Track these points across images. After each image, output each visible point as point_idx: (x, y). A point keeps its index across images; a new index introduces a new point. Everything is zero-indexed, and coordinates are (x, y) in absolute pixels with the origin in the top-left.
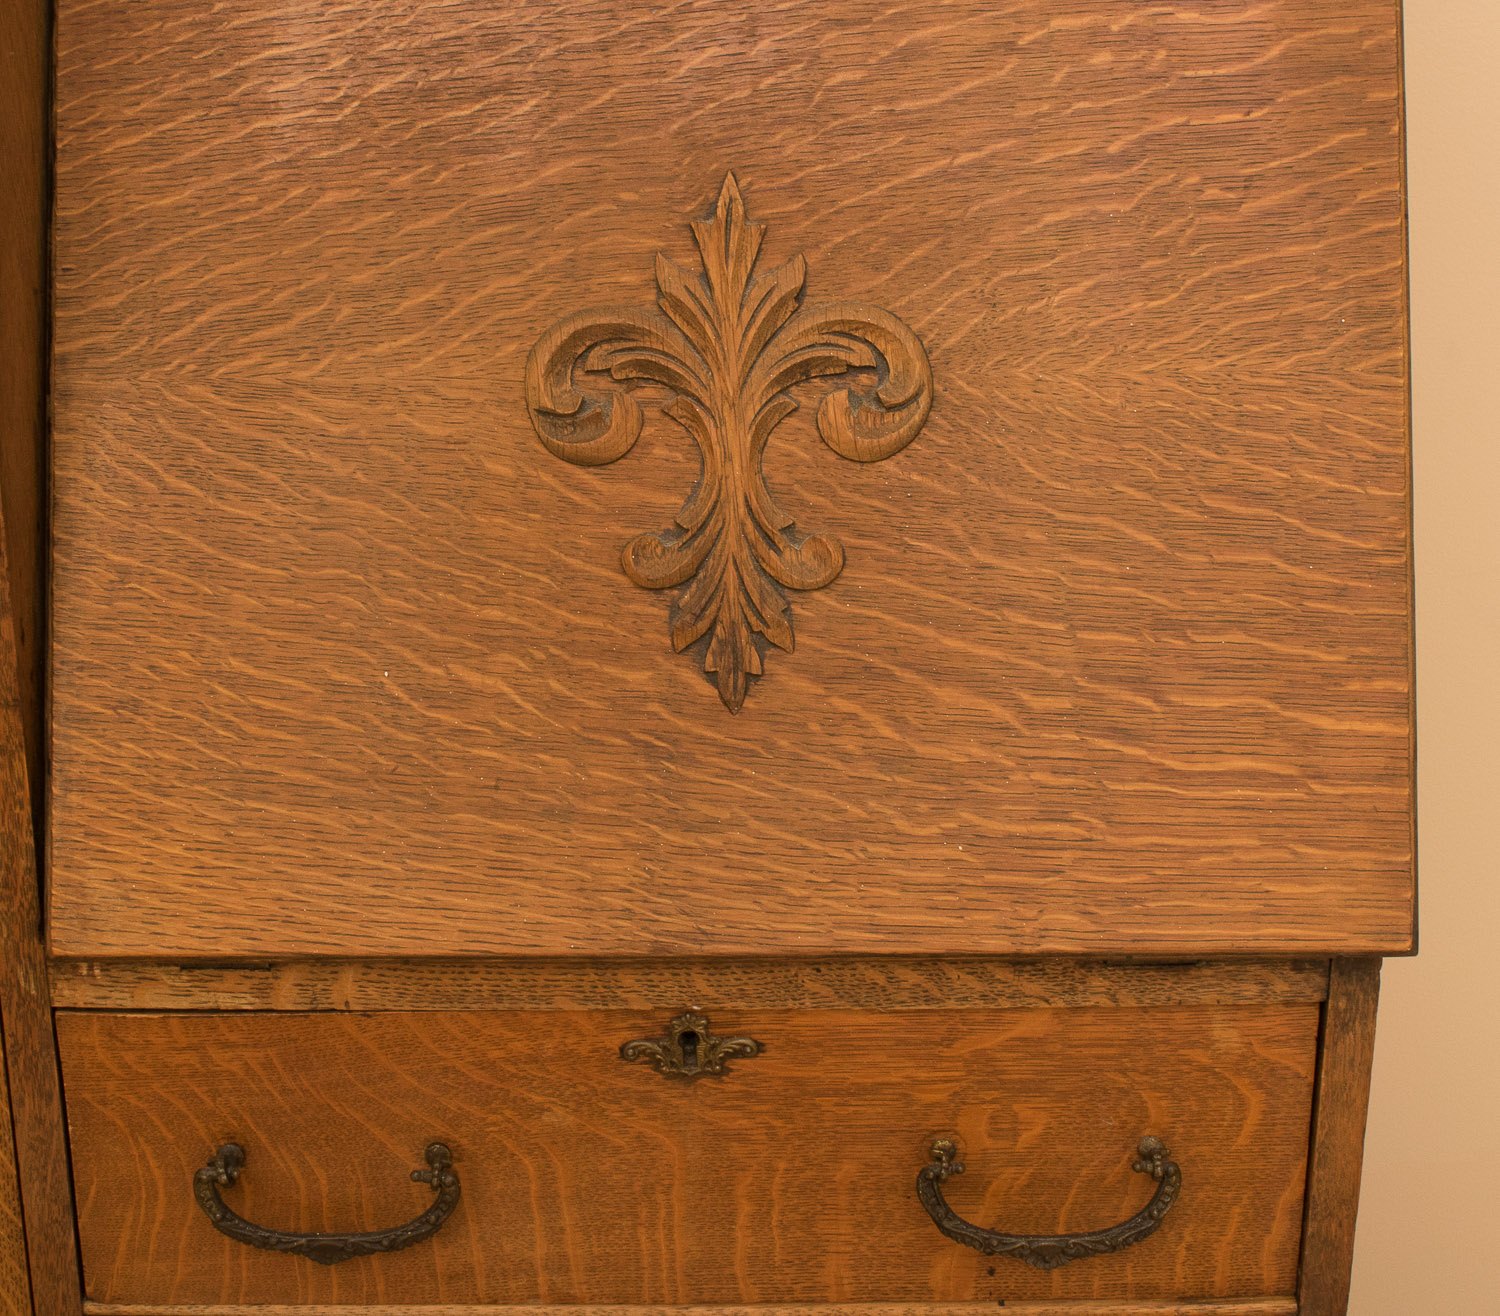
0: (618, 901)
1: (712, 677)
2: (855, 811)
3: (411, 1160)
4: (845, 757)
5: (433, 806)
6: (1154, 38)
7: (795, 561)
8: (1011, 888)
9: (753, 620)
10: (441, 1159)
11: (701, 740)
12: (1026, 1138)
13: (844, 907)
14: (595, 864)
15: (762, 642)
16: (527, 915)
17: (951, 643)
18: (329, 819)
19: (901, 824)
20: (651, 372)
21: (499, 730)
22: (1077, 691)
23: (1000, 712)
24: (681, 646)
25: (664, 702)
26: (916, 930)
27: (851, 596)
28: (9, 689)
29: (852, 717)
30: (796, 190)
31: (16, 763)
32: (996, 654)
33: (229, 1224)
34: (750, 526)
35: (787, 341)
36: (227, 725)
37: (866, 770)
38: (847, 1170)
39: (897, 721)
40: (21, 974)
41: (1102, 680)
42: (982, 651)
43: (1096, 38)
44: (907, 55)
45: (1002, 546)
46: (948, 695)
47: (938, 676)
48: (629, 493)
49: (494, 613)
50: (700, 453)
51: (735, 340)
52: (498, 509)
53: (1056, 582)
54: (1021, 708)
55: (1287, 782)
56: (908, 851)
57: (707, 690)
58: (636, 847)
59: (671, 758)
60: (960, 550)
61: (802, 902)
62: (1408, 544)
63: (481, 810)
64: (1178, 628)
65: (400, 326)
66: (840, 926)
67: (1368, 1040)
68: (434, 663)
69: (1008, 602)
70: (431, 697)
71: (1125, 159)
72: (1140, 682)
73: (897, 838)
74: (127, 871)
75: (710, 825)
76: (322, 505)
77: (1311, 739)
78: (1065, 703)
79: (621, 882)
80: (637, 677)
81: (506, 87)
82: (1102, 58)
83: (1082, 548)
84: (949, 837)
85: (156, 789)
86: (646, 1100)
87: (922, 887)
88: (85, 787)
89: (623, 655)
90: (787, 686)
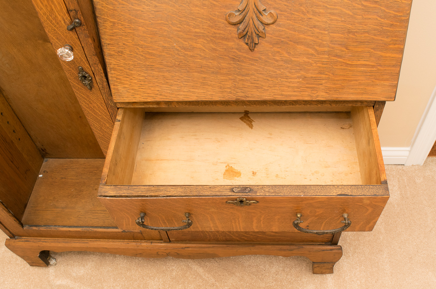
0: (229, 90)
1: (247, 44)
2: (278, 72)
4: (277, 61)
5: (189, 72)
7: (266, 18)
8: (311, 88)
9: (256, 31)
11: (245, 57)
13: (276, 91)
14: (223, 83)
16: (210, 93)
17: (302, 36)
18: (166, 74)
19: (288, 74)
21: (201, 56)
22: (329, 47)
23: (311, 51)
24: (240, 37)
25: (237, 49)
26: (290, 96)
27: (279, 26)
28: (94, 52)
29: (279, 52)
31: (99, 66)
32: (311, 38)
34: (255, 10)
36: (142, 56)
37: (281, 63)
39: (289, 53)
40: (110, 102)
41: (334, 44)
42: (309, 37)
46: (301, 48)
47: (298, 43)
49: (197, 30)
52: (197, 6)
53: (326, 22)
54: (316, 50)
55: (373, 66)
56: (290, 80)
57: (247, 47)
58: (232, 79)
59: (239, 61)
60: (304, 14)
61: (267, 90)
62: (409, 14)
63: (198, 72)
64: (353, 33)
66: (275, 95)
68: (185, 41)
69: (315, 27)
70: (185, 49)
72: (344, 45)
73: (287, 77)
74: (126, 86)
75: (247, 75)
76: (156, 6)
77: (380, 58)
78: (326, 49)
79: (229, 86)
80: (231, 44)
83: (333, 14)
84: (299, 77)
85: (129, 69)
87: (293, 87)
88: (114, 69)
89: (227, 39)
90: (263, 45)
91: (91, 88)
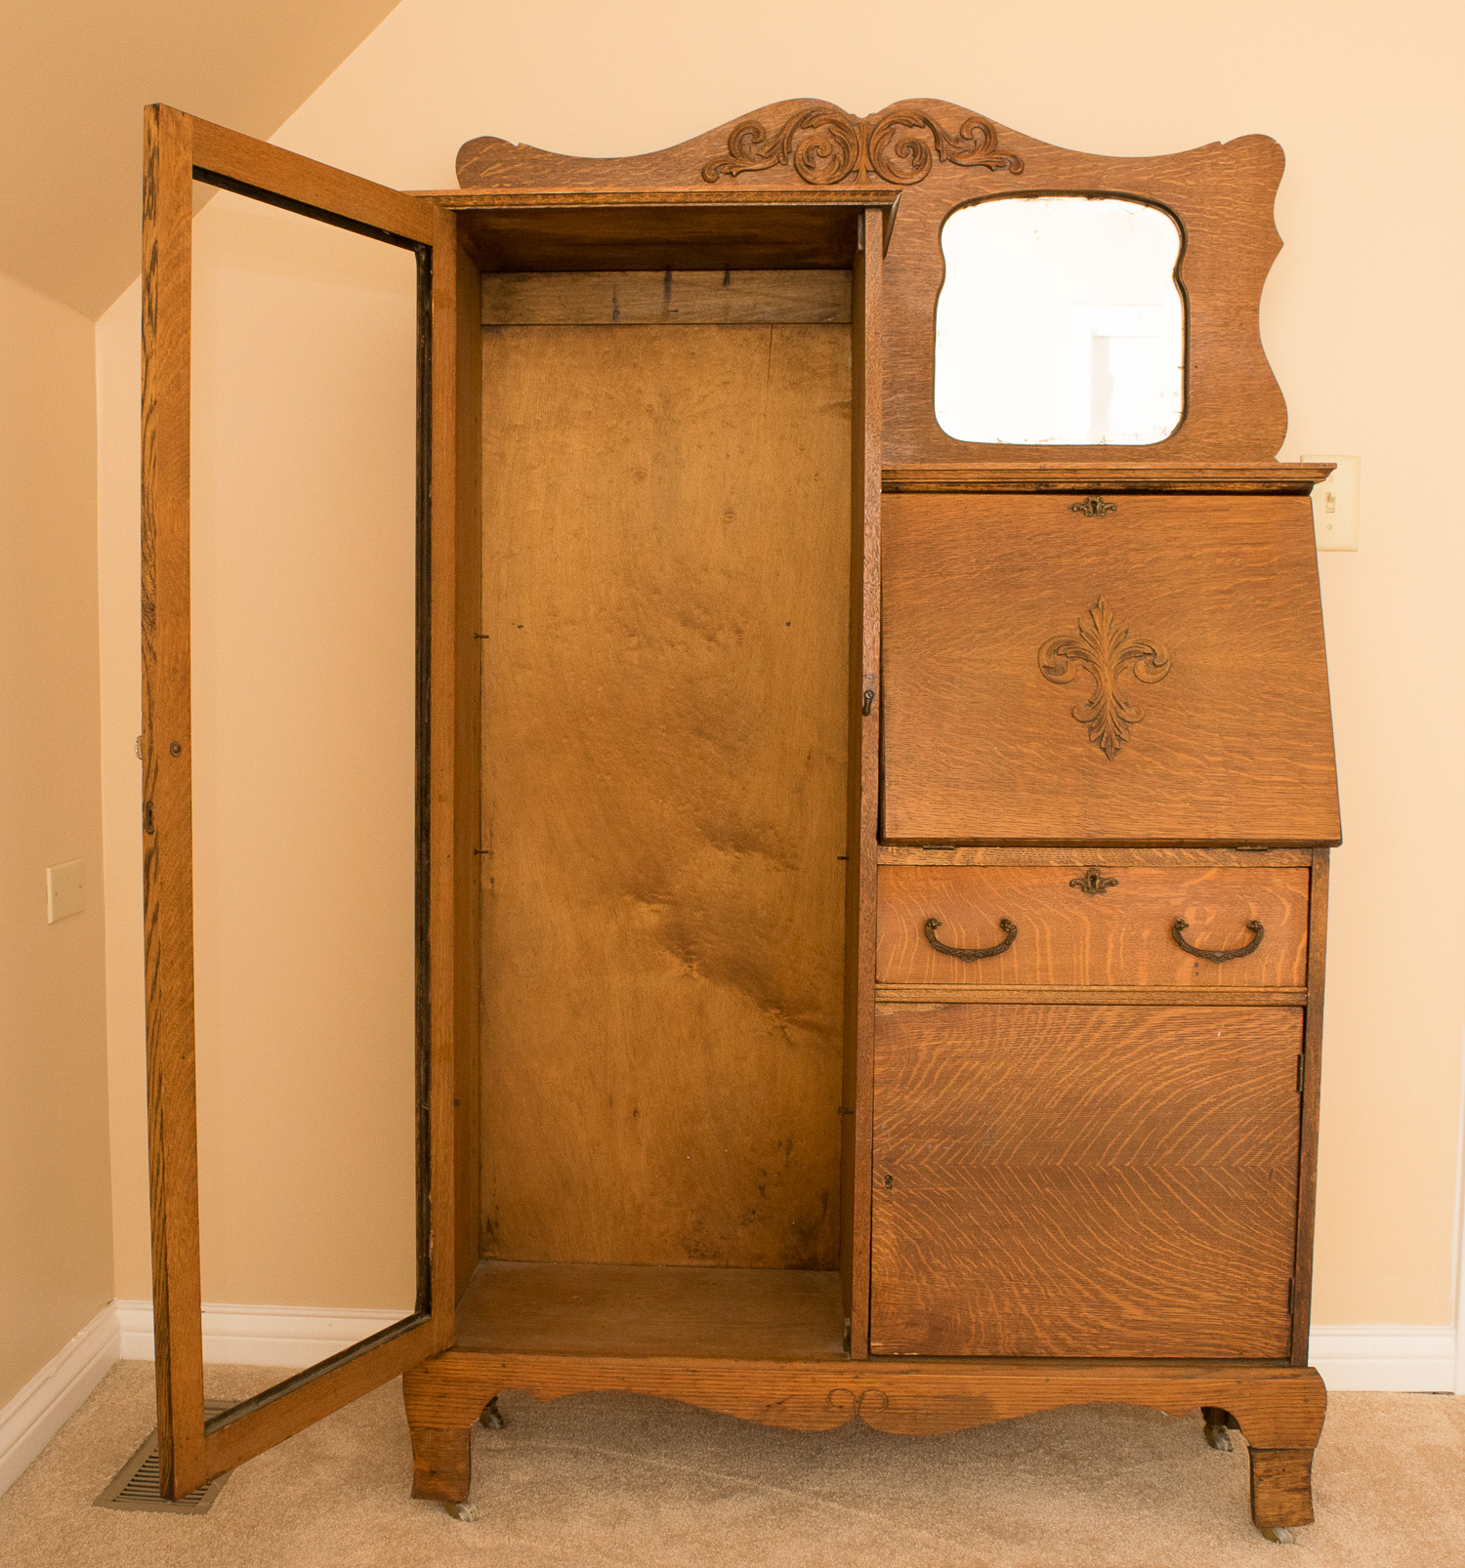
0: (1075, 820)
1: (1104, 750)
2: (1152, 792)
3: (994, 925)
4: (1148, 775)
5: (1013, 790)
6: (1236, 555)
7: (1128, 713)
8: (1206, 817)
9: (1117, 731)
10: (1004, 924)
11: (1100, 769)
12: (1209, 920)
13: (1150, 823)
14: (1067, 808)
15: (1120, 739)
16: (1045, 825)
17: (1182, 740)
18: (978, 793)
19: (1168, 797)
20: (1080, 655)
21: (1034, 766)
22: (1224, 755)
23: (1198, 761)
24: (1093, 739)
25: (1087, 757)
26: (1174, 830)
27: (1147, 725)
29: (1151, 762)
30: (1123, 600)
32: (1196, 743)
33: (932, 942)
34: (1114, 701)
35: (1124, 646)
36: (942, 764)
37: (1155, 779)
38: (1146, 934)
39: (1165, 764)
41: (1232, 752)
42: (1192, 742)
43: (1218, 555)
44: (1157, 559)
45: (1196, 710)
46: (1182, 757)
47: (1177, 750)
48: (1073, 693)
49: (1031, 730)
50: (1098, 680)
51: (1106, 645)
52: (1031, 697)
53: (1215, 721)
54: (1206, 761)
55: (1295, 784)
56: (1170, 805)
57: (1103, 754)
58: (1081, 803)
59: (1091, 775)
60: (1182, 711)
61: (1137, 821)
62: (1329, 710)
63: (1028, 791)
64: (1256, 736)
65: (996, 641)
66: (1149, 829)
67: (1327, 881)
68: (1011, 745)
69: (1199, 727)
70: (1011, 755)
71: (1229, 592)
72: (1244, 753)
73: (1167, 801)
74: (910, 810)
75: (1104, 796)
76: (972, 696)
77: (1302, 772)
78: (1221, 759)
79: (1075, 814)
80: (1079, 750)
81: (1028, 568)
82: (1219, 561)
83: (1223, 711)
84: (1184, 801)
85: (920, 784)
86: (1078, 902)
87: (1176, 817)
88: (897, 783)
89: (1073, 743)
90: (1128, 752)
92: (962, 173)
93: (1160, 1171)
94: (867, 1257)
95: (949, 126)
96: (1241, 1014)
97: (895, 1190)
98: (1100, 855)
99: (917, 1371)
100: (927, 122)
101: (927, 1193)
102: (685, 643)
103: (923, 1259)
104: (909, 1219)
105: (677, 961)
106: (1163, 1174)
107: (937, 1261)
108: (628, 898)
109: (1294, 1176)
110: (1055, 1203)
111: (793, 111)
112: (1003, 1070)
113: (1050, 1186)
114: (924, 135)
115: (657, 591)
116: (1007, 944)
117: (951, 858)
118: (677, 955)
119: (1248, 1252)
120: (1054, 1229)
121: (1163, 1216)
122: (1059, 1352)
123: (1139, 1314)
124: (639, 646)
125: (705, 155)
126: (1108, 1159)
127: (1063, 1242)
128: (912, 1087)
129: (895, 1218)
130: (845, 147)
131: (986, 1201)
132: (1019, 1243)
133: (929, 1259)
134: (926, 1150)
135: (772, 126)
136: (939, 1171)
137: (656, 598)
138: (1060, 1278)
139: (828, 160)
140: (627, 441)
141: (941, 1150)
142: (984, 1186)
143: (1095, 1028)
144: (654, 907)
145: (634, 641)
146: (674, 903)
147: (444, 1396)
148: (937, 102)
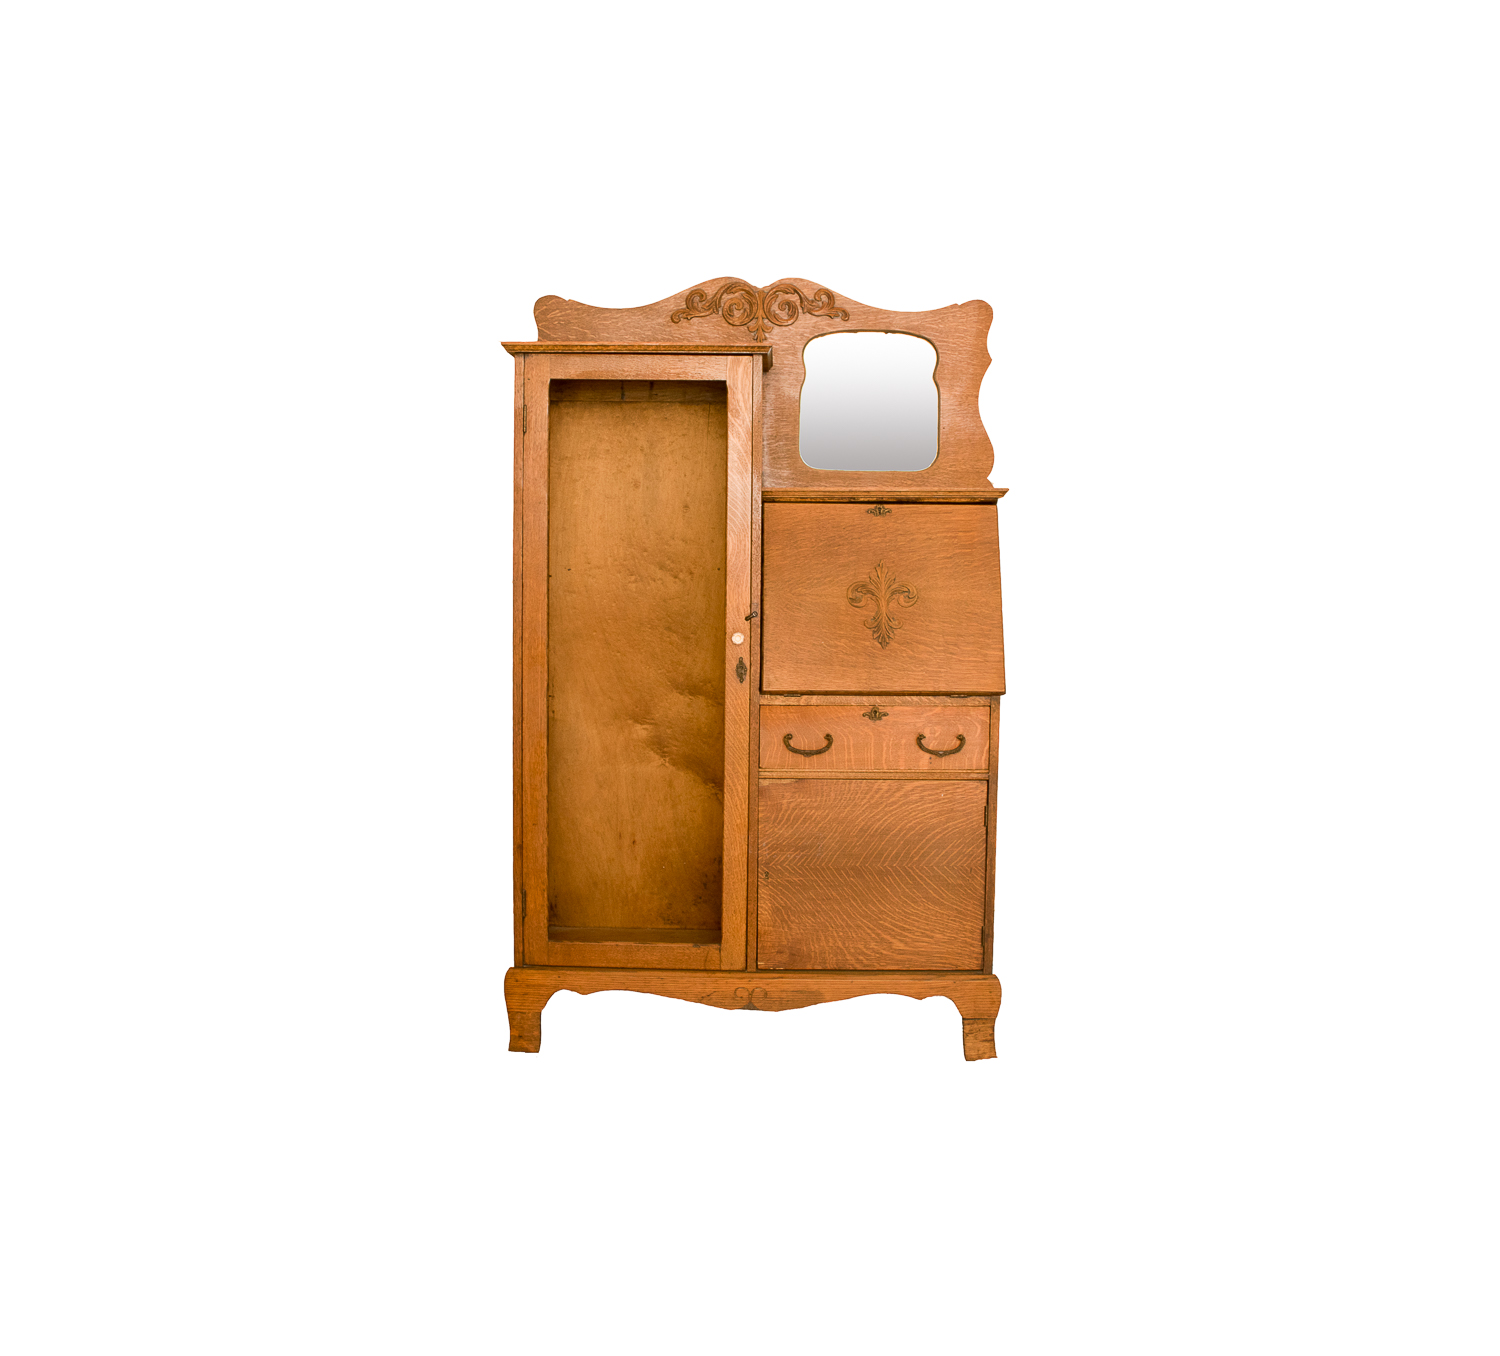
0: (864, 681)
1: (880, 643)
2: (906, 666)
3: (822, 736)
4: (904, 657)
5: (831, 665)
6: (955, 537)
7: (894, 623)
8: (934, 680)
9: (888, 633)
10: (828, 737)
11: (879, 654)
12: (937, 734)
13: (904, 683)
14: (860, 675)
15: (889, 637)
16: (848, 684)
17: (922, 638)
18: (813, 667)
19: (914, 669)
20: (870, 592)
21: (843, 652)
22: (944, 646)
23: (931, 650)
24: (875, 638)
25: (872, 647)
26: (917, 687)
27: (904, 630)
29: (905, 650)
30: (893, 562)
32: (930, 640)
33: (788, 746)
34: (887, 617)
35: (892, 587)
36: (794, 651)
37: (908, 659)
38: (904, 741)
39: (913, 651)
41: (949, 645)
42: (928, 639)
43: (945, 537)
44: (912, 540)
45: (930, 622)
46: (922, 647)
47: (919, 644)
48: (866, 613)
49: (842, 632)
50: (878, 606)
51: (883, 587)
52: (843, 615)
53: (940, 628)
54: (935, 649)
55: (981, 662)
56: (915, 674)
57: (880, 646)
58: (867, 672)
59: (873, 657)
60: (923, 622)
61: (897, 682)
63: (840, 666)
64: (961, 636)
65: (825, 584)
66: (904, 686)
67: (999, 713)
68: (832, 641)
69: (932, 631)
70: (831, 646)
71: (951, 557)
72: (955, 645)
73: (914, 671)
74: (778, 676)
75: (880, 668)
76: (811, 614)
77: (985, 655)
78: (943, 649)
79: (864, 677)
80: (867, 643)
81: (843, 545)
82: (946, 540)
83: (945, 622)
84: (922, 671)
85: (783, 662)
86: (867, 725)
87: (918, 679)
88: (770, 661)
89: (864, 640)
90: (893, 645)
91: (741, 682)
92: (815, 319)
93: (912, 869)
94: (755, 915)
95: (809, 294)
96: (954, 784)
97: (770, 880)
98: (878, 699)
99: (782, 978)
100: (796, 291)
101: (787, 881)
102: (661, 579)
103: (786, 917)
104: (777, 895)
105: (657, 757)
106: (913, 870)
107: (793, 918)
108: (630, 722)
109: (983, 871)
110: (856, 886)
111: (722, 283)
112: (828, 815)
113: (853, 877)
114: (794, 298)
115: (646, 551)
116: (828, 746)
117: (798, 701)
118: (657, 753)
119: (960, 912)
120: (855, 900)
121: (914, 893)
122: (859, 967)
123: (902, 946)
124: (636, 581)
125: (672, 307)
126: (884, 862)
127: (860, 907)
128: (779, 824)
129: (770, 895)
130: (751, 305)
131: (819, 885)
132: (837, 908)
133: (789, 917)
134: (787, 858)
135: (710, 292)
136: (794, 869)
137: (645, 554)
138: (858, 926)
139: (742, 311)
140: (629, 466)
141: (795, 858)
142: (818, 877)
143: (876, 792)
144: (644, 726)
145: (633, 578)
146: (656, 724)
147: (526, 994)
148: (801, 280)
